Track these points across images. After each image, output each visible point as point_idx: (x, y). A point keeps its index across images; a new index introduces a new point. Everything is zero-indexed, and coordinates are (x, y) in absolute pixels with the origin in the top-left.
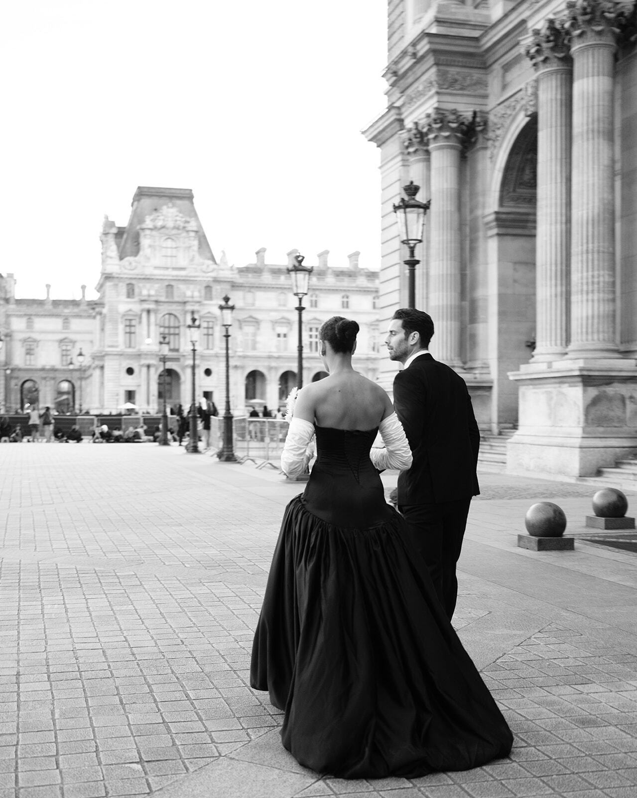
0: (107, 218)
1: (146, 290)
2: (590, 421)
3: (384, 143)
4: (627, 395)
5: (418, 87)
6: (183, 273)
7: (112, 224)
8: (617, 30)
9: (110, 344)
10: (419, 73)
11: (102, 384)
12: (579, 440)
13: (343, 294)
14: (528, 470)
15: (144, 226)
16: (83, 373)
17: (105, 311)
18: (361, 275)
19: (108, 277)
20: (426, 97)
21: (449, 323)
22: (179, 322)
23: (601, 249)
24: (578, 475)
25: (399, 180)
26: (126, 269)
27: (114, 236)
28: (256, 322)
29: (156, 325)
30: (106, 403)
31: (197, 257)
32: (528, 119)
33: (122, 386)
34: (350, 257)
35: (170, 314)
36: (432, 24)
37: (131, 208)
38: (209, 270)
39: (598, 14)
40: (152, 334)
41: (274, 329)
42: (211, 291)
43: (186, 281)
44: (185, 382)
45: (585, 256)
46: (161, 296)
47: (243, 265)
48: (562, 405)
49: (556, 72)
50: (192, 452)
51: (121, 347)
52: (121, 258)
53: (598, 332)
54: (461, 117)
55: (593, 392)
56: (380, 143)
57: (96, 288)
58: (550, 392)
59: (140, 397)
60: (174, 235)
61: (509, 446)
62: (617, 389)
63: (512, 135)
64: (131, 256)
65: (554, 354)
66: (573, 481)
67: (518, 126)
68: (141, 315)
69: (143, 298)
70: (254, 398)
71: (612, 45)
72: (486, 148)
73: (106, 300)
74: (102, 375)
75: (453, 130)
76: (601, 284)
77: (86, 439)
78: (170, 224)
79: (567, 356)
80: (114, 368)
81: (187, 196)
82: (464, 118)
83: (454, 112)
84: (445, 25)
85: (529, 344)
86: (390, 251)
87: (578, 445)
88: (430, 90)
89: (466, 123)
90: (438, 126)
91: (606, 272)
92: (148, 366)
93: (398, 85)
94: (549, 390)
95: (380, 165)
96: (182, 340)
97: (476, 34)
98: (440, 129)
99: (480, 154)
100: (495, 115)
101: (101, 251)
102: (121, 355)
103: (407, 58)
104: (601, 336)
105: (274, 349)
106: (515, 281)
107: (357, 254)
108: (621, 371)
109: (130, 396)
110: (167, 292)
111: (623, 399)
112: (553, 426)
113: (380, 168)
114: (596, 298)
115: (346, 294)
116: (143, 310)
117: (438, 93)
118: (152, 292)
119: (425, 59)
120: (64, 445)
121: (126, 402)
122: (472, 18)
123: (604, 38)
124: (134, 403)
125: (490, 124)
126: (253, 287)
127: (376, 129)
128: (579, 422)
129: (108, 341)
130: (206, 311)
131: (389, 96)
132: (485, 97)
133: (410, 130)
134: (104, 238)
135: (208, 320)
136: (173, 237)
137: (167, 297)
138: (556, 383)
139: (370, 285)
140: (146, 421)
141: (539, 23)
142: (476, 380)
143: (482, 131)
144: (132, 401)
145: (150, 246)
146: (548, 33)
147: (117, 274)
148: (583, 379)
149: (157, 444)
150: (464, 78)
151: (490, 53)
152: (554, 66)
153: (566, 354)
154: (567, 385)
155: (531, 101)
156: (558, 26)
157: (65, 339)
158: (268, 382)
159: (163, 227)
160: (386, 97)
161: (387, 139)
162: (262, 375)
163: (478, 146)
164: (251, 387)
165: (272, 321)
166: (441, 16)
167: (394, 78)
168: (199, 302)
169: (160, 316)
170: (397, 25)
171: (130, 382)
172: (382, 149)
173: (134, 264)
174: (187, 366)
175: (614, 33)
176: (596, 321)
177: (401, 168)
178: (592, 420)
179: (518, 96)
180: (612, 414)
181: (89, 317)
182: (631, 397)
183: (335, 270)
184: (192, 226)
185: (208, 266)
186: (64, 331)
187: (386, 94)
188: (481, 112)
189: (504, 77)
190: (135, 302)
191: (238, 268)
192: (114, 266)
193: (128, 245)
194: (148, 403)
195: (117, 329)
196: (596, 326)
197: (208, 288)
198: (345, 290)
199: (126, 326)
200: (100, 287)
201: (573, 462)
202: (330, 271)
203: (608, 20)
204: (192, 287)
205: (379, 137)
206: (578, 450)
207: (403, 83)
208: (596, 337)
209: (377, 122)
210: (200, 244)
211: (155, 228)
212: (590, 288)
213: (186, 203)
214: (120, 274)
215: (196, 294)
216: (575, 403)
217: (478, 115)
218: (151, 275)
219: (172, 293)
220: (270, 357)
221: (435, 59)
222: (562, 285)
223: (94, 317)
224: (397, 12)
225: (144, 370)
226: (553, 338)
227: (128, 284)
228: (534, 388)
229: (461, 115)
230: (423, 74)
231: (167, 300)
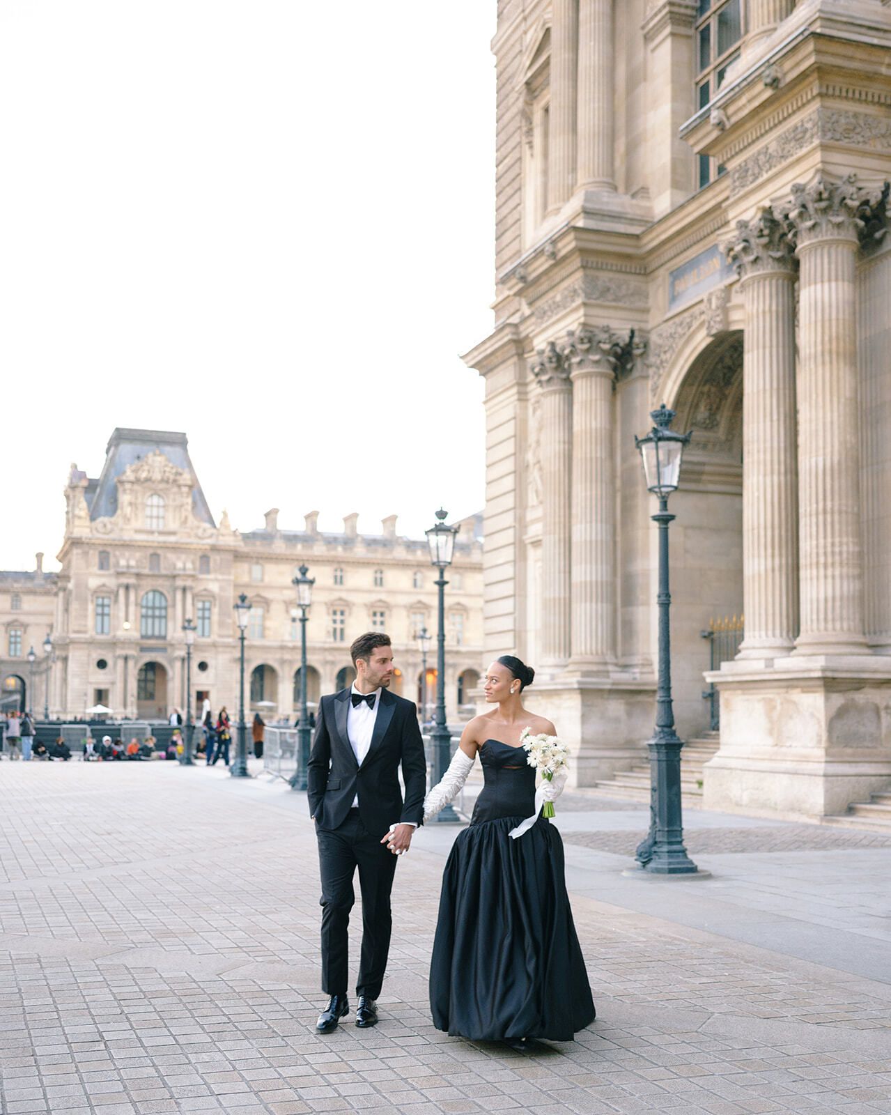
0: (75, 467)
1: (125, 560)
2: (835, 739)
3: (491, 370)
4: (882, 704)
5: (554, 297)
6: (172, 539)
7: (82, 475)
8: (862, 223)
9: (76, 628)
10: (558, 279)
11: (65, 680)
12: (823, 765)
13: (376, 568)
14: (738, 805)
15: (124, 478)
16: (40, 666)
17: (71, 586)
18: (400, 545)
19: (74, 542)
20: (568, 310)
21: (599, 604)
22: (166, 600)
23: (844, 508)
24: (823, 814)
25: (515, 418)
26: (98, 531)
27: (83, 490)
28: (266, 603)
29: (136, 605)
30: (69, 705)
31: (191, 518)
32: (709, 340)
33: (91, 683)
34: (384, 521)
35: (154, 591)
36: (578, 215)
37: (106, 455)
38: (206, 535)
39: (837, 201)
40: (132, 617)
41: (287, 611)
42: (208, 562)
43: (176, 548)
44: (173, 678)
45: (821, 517)
46: (145, 568)
47: (247, 530)
48: (791, 718)
49: (771, 276)
50: (239, 776)
51: (91, 633)
52: (93, 519)
53: (841, 619)
54: (614, 337)
55: (838, 700)
56: (484, 370)
57: (57, 557)
58: (771, 700)
59: (115, 697)
60: (161, 490)
61: (707, 772)
62: (870, 696)
63: (686, 361)
64: (104, 516)
65: (771, 648)
66: (816, 822)
67: (695, 348)
68: (118, 591)
69: (120, 570)
70: (262, 699)
71: (854, 242)
72: (646, 377)
73: (72, 573)
74: (65, 670)
75: (604, 352)
76: (845, 555)
77: (76, 755)
78: (157, 476)
79: (794, 652)
80: (80, 660)
81: (180, 441)
82: (619, 338)
83: (606, 330)
84: (595, 217)
85: (706, 634)
86: (500, 510)
87: (822, 773)
88: (573, 301)
89: (622, 344)
90: (586, 346)
91: (851, 539)
92: (126, 659)
93: (525, 294)
94: (771, 696)
95: (484, 399)
96: (170, 624)
97: (636, 230)
98: (588, 351)
99: (638, 385)
100: (660, 335)
101: (66, 509)
102: (91, 643)
103: (543, 259)
104: (845, 626)
105: (287, 637)
106: (686, 551)
107: (393, 519)
108: (875, 671)
109: (101, 696)
110: (151, 562)
111: (877, 710)
112: (776, 745)
113: (485, 402)
114: (837, 573)
115: (379, 568)
116: (119, 586)
117: (585, 304)
118: (133, 563)
119: (568, 261)
120: (48, 764)
121: (95, 705)
122: (629, 210)
123: (843, 233)
124: (106, 706)
125: (652, 346)
126: (262, 558)
127: (480, 353)
128: (819, 741)
129: (74, 625)
130: (202, 588)
131: (496, 312)
132: (646, 311)
133: (541, 353)
134: (71, 493)
135: (203, 599)
136: (161, 493)
137: (151, 569)
138: (780, 687)
139: (410, 557)
140: (155, 732)
141: (748, 211)
142: (635, 682)
143: (642, 355)
144: (103, 702)
145: (131, 504)
146: (762, 224)
147: (86, 538)
148: (825, 682)
149: (176, 763)
150: (619, 287)
151: (654, 255)
152: (768, 268)
153: (794, 648)
154: (799, 690)
155: (718, 316)
156: (778, 216)
157: (16, 621)
158: (280, 679)
159: (148, 480)
160: (493, 312)
161: (496, 366)
162: (272, 670)
163: (636, 374)
164: (258, 686)
165: (285, 602)
166: (589, 205)
167: (521, 285)
168: (192, 576)
169: (142, 593)
170: (510, 221)
171: (101, 679)
172: (487, 379)
173: (109, 526)
174: (176, 658)
175: (856, 226)
176: (838, 604)
177: (516, 403)
178: (838, 737)
179: (696, 310)
180: (862, 729)
181: (47, 593)
182: (887, 708)
183: (365, 537)
184: (186, 478)
185: (205, 530)
186: (13, 611)
187: (493, 308)
188: (641, 330)
189: (673, 285)
190: (110, 575)
191: (242, 534)
192: (83, 530)
193: (103, 502)
194: (125, 706)
195: (86, 609)
196: (838, 611)
197: (205, 558)
198: (378, 564)
199: (98, 605)
200: (64, 556)
201: (816, 796)
202: (359, 539)
203: (849, 209)
204: (183, 557)
205: (485, 363)
206: (822, 779)
207: (533, 292)
208: (838, 626)
209: (484, 343)
210: (194, 504)
211: (137, 481)
212: (830, 560)
213: (177, 450)
214: (90, 539)
215: (189, 565)
216: (812, 715)
217: (636, 334)
218: (131, 541)
219: (159, 564)
220: (282, 648)
221: (582, 261)
222: (780, 555)
223: (56, 594)
224: (512, 204)
225: (121, 663)
226: (770, 626)
227: (101, 552)
228: (743, 694)
229: (614, 335)
230: (563, 280)
231: (151, 573)
